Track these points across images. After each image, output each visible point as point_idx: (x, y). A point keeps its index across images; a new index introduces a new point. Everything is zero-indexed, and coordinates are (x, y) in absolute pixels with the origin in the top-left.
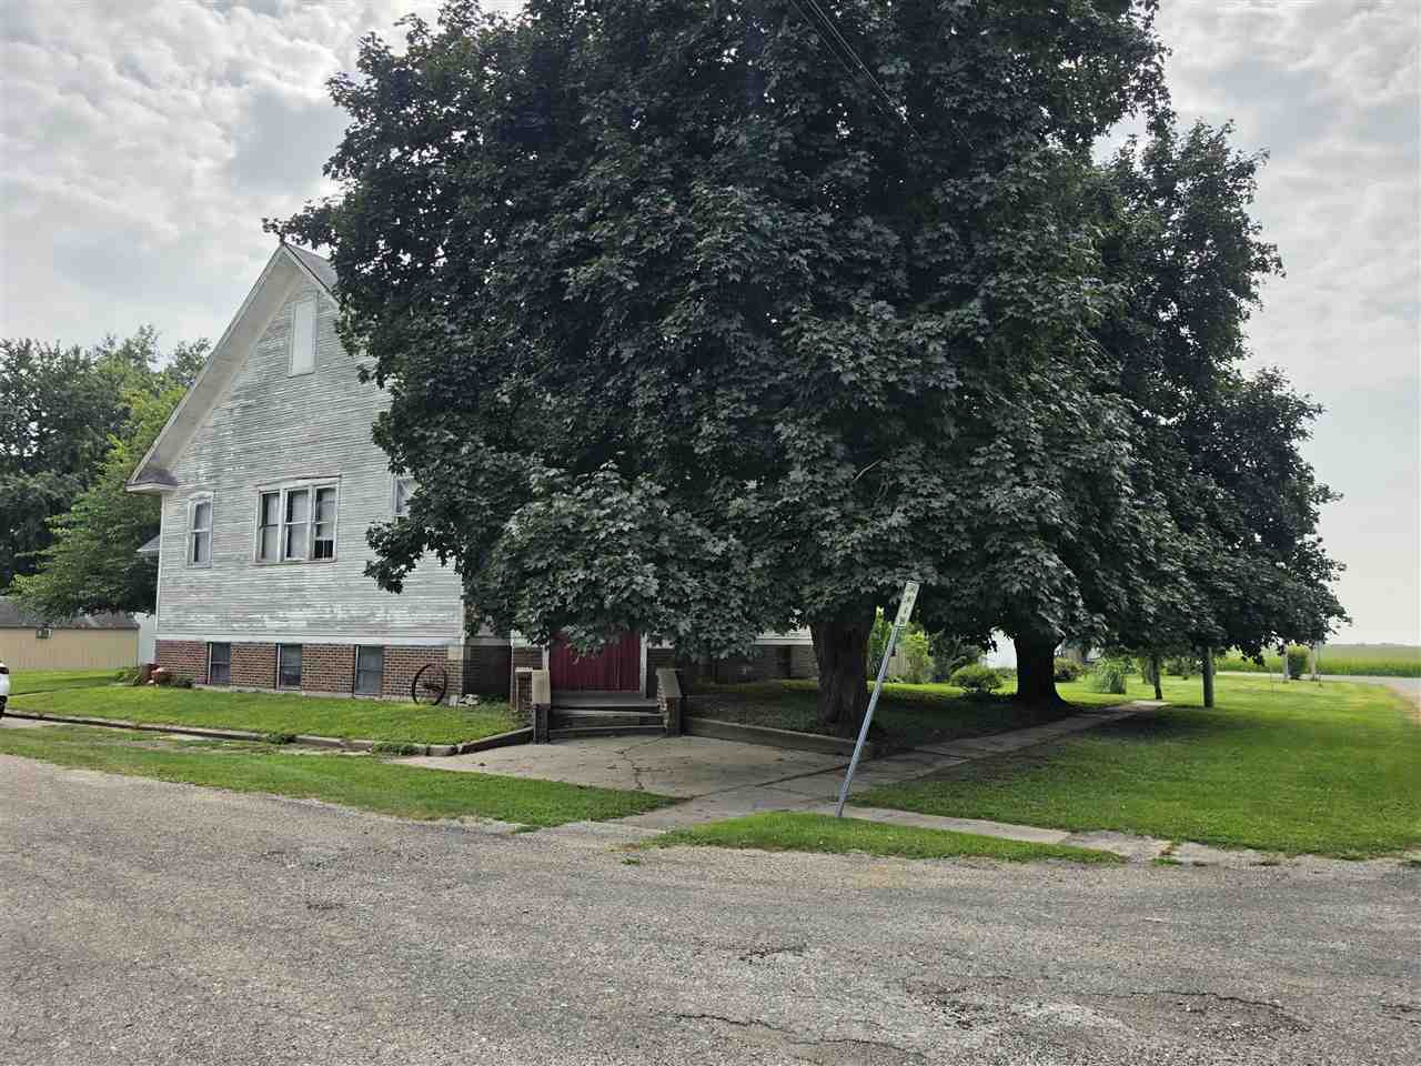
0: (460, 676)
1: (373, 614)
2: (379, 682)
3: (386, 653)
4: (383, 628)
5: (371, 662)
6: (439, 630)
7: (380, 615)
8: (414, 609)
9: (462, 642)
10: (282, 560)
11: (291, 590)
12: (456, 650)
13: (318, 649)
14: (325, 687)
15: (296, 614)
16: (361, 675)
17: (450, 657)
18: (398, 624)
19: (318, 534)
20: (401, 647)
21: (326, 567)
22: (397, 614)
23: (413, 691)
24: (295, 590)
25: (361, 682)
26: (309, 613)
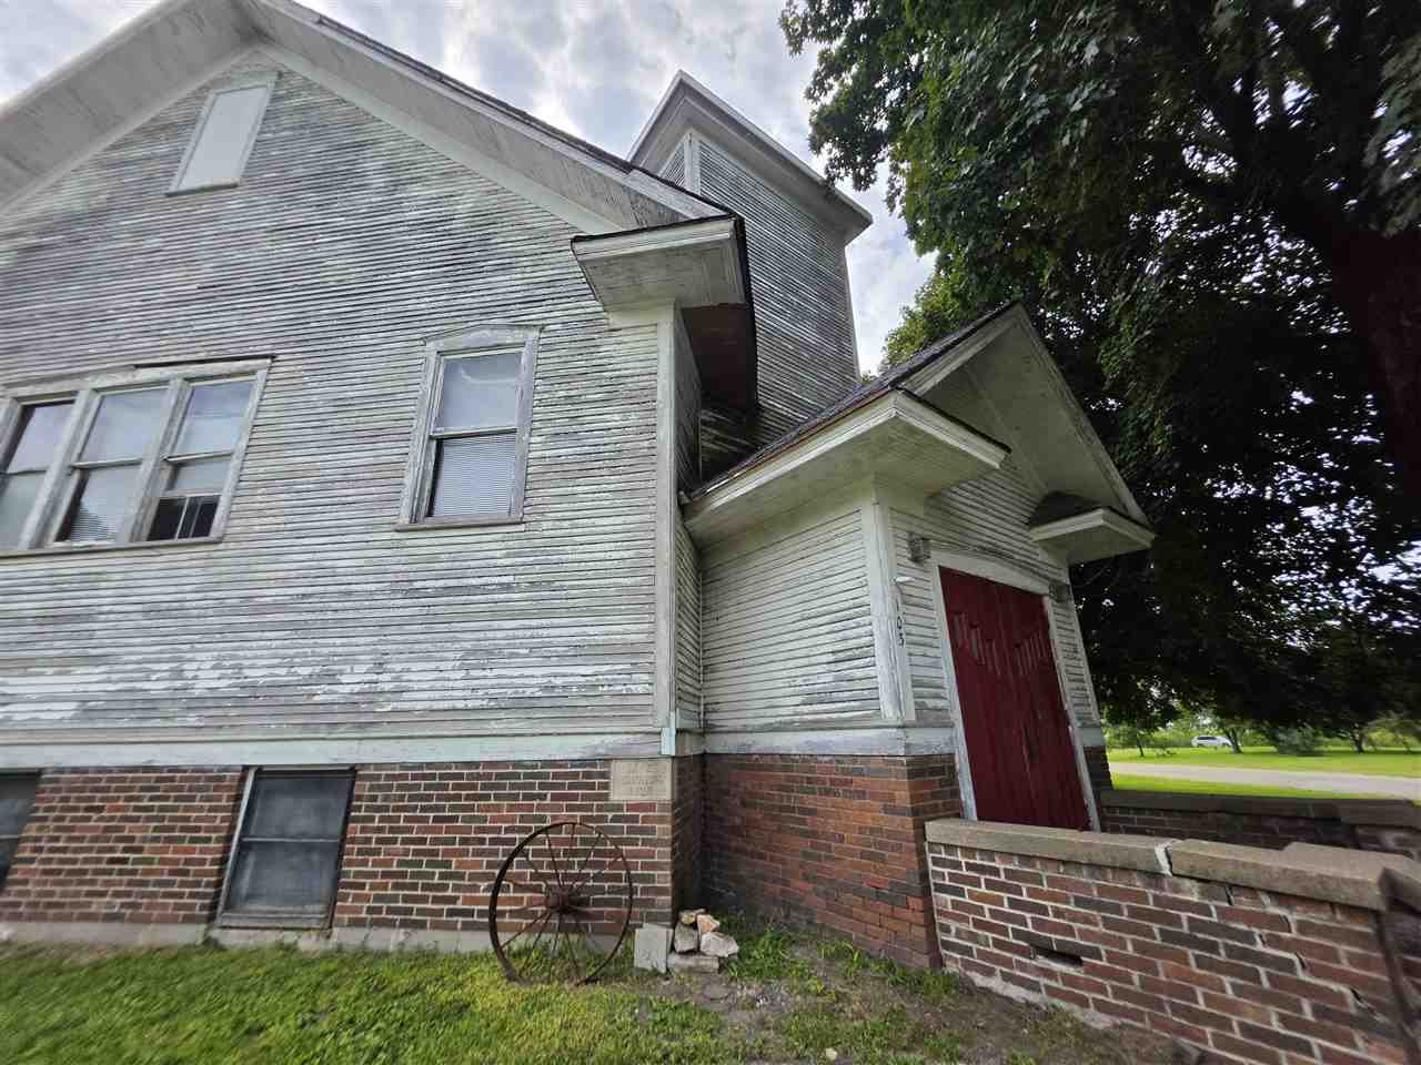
0: (663, 854)
1: (331, 678)
2: (322, 884)
3: (362, 788)
4: (360, 715)
5: (298, 817)
6: (573, 713)
7: (353, 680)
8: (484, 656)
9: (668, 746)
10: (39, 541)
11: (42, 620)
12: (643, 771)
13: (94, 785)
14: (97, 905)
15: (49, 682)
16: (251, 860)
17: (618, 795)
18: (418, 701)
19: (171, 484)
20: (423, 772)
21: (183, 556)
22: (419, 675)
23: (493, 914)
24: (56, 619)
25: (245, 883)
26: (89, 681)
